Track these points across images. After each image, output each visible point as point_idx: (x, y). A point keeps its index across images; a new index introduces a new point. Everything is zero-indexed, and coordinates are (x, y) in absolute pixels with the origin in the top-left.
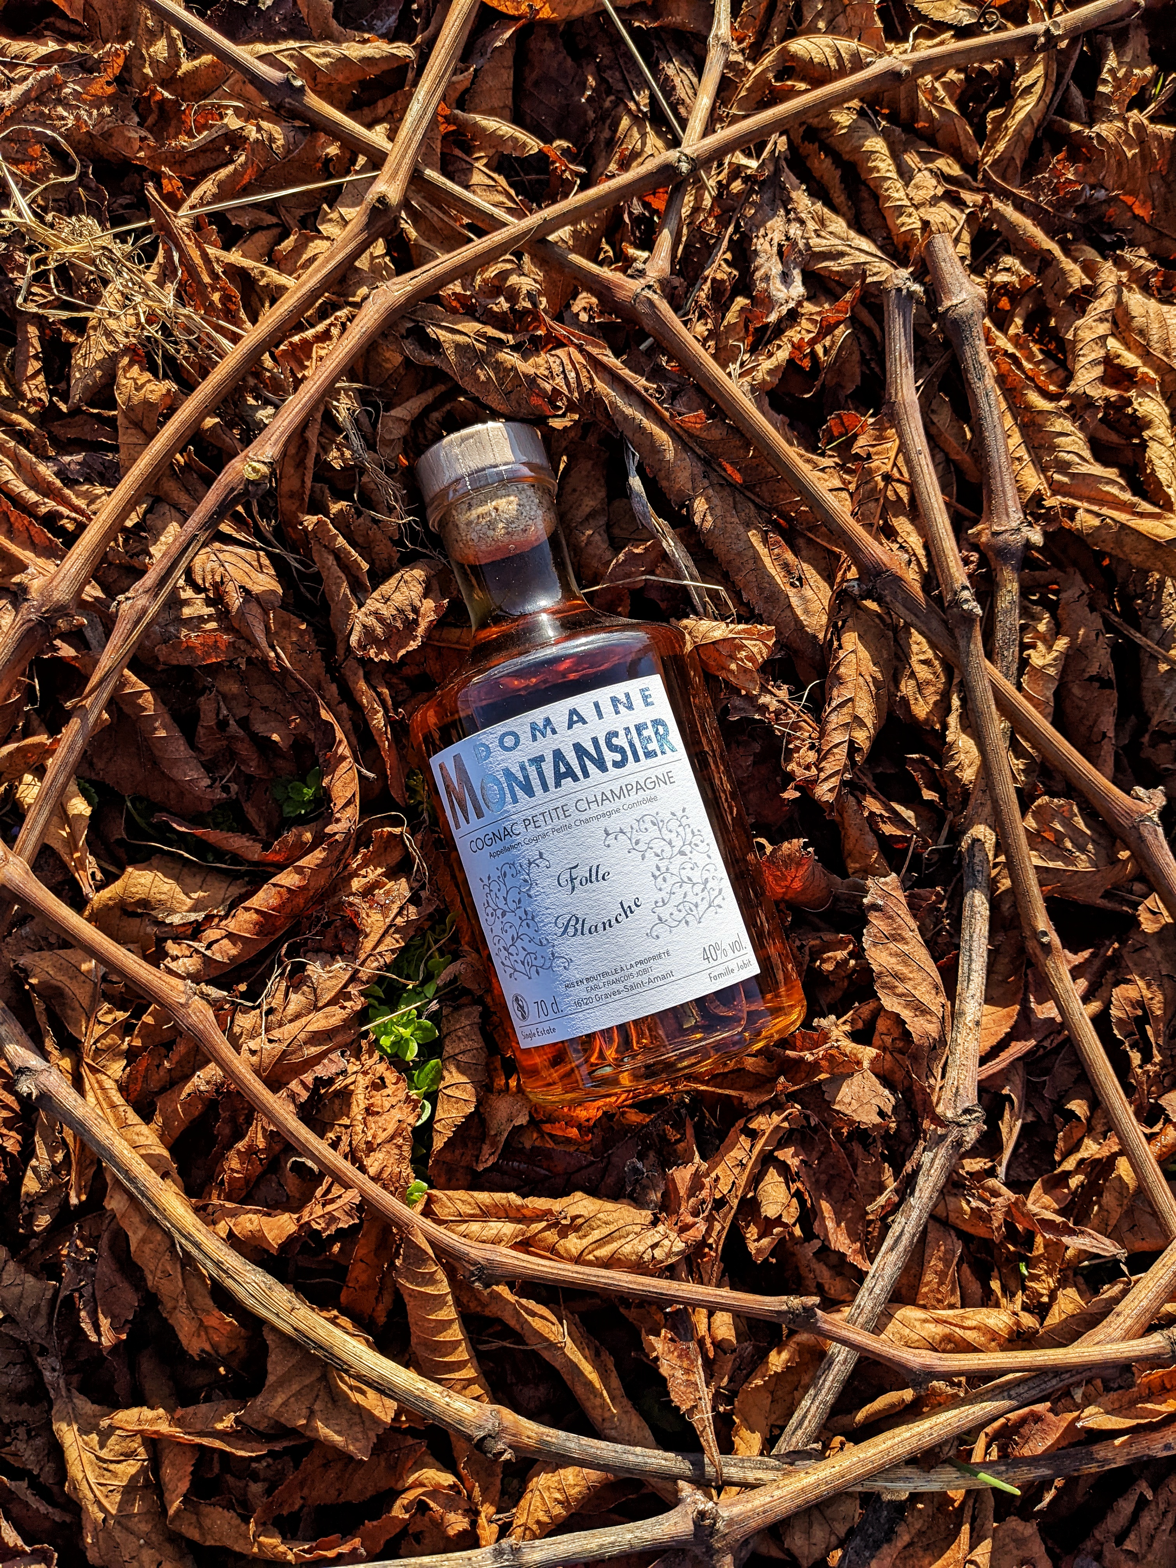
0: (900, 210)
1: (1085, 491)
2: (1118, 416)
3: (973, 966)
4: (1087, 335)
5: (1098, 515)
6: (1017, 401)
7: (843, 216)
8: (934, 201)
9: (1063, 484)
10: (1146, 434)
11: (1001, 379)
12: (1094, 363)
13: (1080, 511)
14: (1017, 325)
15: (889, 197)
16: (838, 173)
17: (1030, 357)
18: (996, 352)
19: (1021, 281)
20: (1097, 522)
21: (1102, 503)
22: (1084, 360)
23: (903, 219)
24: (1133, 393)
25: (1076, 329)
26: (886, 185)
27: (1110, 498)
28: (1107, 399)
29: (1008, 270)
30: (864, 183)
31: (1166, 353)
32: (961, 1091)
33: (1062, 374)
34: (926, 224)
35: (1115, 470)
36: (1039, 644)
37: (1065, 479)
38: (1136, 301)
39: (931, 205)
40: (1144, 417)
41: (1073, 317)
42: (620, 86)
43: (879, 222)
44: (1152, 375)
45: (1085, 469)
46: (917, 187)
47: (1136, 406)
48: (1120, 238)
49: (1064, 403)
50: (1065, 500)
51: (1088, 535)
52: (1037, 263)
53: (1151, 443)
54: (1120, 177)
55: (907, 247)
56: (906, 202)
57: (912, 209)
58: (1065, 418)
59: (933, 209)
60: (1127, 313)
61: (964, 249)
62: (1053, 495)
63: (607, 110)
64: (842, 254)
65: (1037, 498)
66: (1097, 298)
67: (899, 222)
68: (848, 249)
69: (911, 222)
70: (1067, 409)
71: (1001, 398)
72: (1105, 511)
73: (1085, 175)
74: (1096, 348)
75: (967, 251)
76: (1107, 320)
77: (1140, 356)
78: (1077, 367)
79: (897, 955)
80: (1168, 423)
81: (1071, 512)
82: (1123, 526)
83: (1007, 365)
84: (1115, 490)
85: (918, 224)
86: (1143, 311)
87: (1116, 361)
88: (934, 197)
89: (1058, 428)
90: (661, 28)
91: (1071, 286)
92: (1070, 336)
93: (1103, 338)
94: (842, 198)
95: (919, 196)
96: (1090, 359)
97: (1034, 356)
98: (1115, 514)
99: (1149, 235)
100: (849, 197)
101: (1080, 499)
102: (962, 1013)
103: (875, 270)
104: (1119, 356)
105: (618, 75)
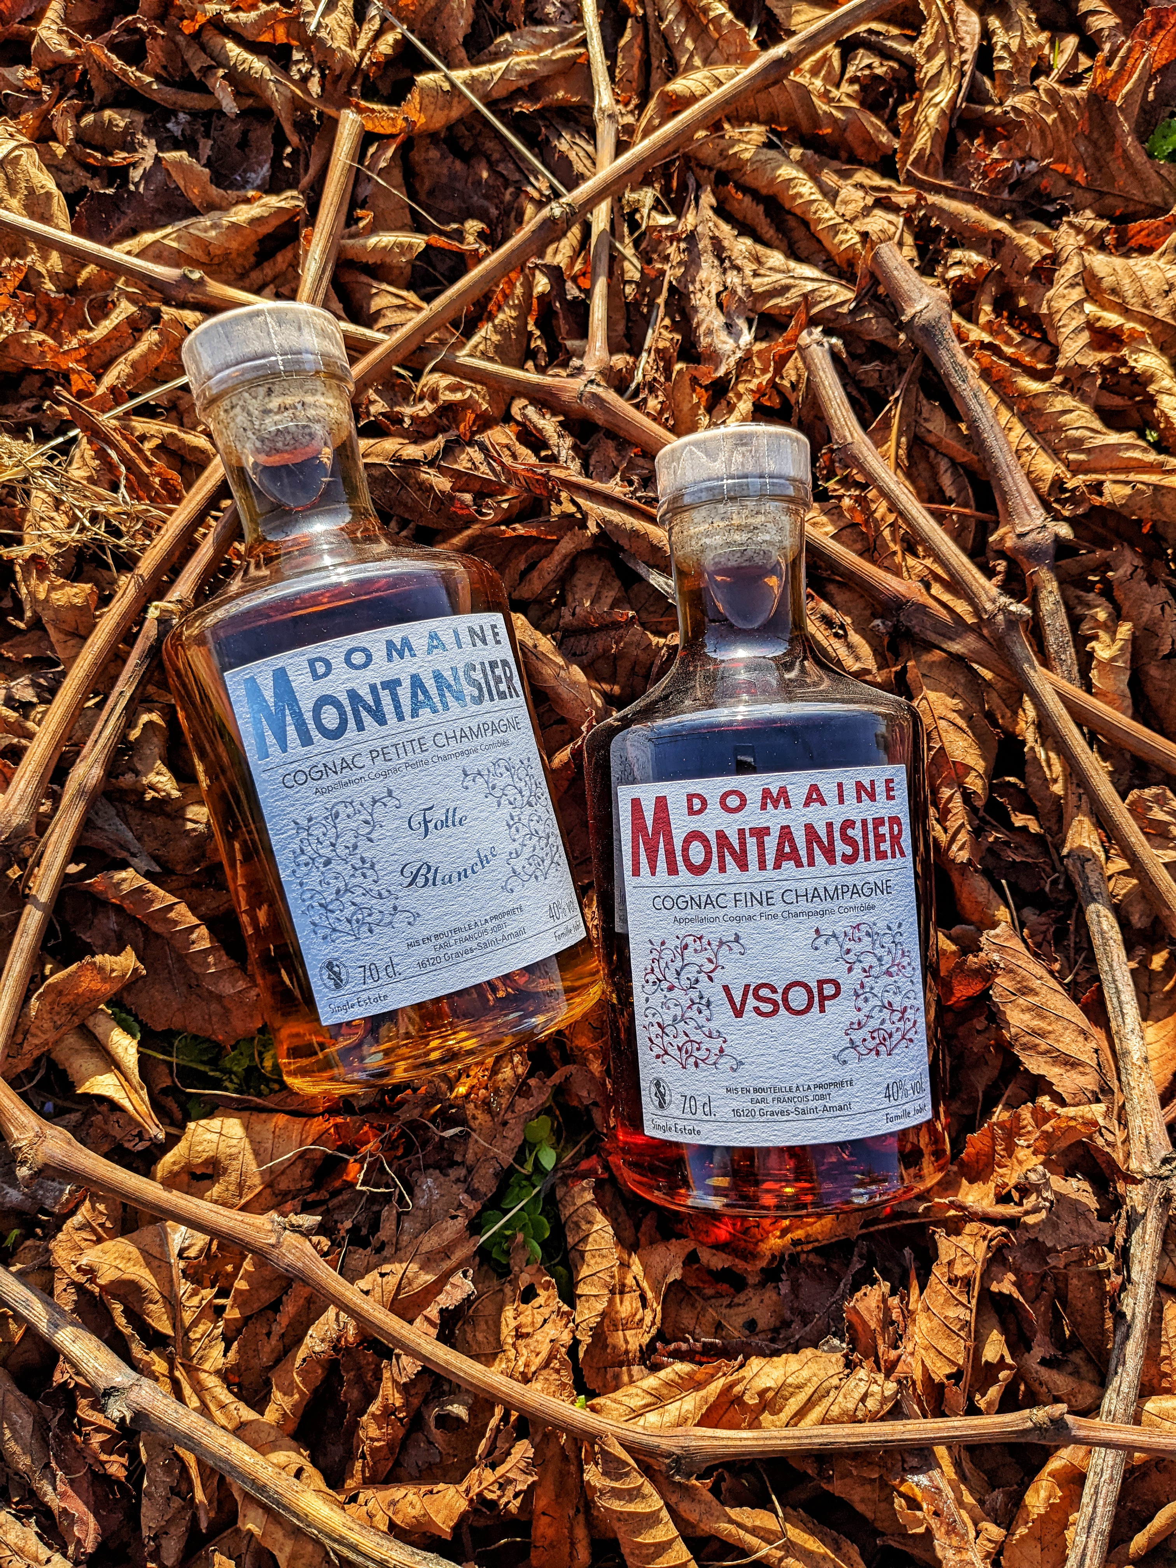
0: (834, 229)
1: (1105, 463)
2: (1115, 380)
3: (1123, 998)
4: (1062, 305)
5: (1127, 483)
6: (1008, 391)
7: (777, 248)
8: (866, 211)
9: (1081, 463)
10: (1151, 389)
11: (986, 374)
12: (1078, 331)
13: (1107, 484)
14: (986, 312)
15: (819, 220)
16: (761, 208)
17: (1009, 341)
18: (973, 345)
19: (975, 271)
20: (1128, 490)
21: (1127, 470)
22: (1066, 331)
23: (841, 237)
24: (1125, 351)
25: (1049, 301)
26: (813, 209)
27: (1133, 463)
28: (1100, 364)
29: (959, 263)
30: (789, 212)
31: (1146, 306)
32: (1151, 1139)
33: (1046, 350)
34: (865, 236)
35: (1131, 433)
36: (1101, 633)
37: (1082, 457)
38: (1100, 262)
39: (864, 216)
40: (1144, 372)
41: (1042, 290)
42: (517, 176)
43: (815, 246)
44: (1140, 328)
45: (1099, 441)
46: (845, 203)
47: (1133, 364)
48: (1062, 205)
49: (1058, 379)
50: (1088, 477)
51: (1122, 506)
52: (989, 246)
53: (1159, 397)
54: (1045, 145)
55: (851, 264)
56: (839, 220)
57: (846, 226)
58: (1063, 394)
59: (867, 220)
60: (1093, 276)
61: (909, 251)
62: (1074, 476)
63: (509, 203)
64: (787, 288)
65: (1058, 484)
66: (1061, 265)
67: (836, 241)
68: (791, 281)
69: (849, 238)
70: (1062, 385)
71: (991, 393)
72: (1132, 477)
73: (1010, 150)
74: (1075, 315)
75: (914, 253)
76: (1078, 284)
77: (1121, 314)
78: (1061, 339)
79: (1029, 1010)
80: (1170, 372)
81: (1097, 488)
82: (1157, 488)
83: (988, 357)
84: (1137, 454)
85: (857, 239)
86: (1110, 270)
87: (1098, 324)
88: (865, 207)
89: (1059, 407)
90: (543, 108)
91: (1031, 260)
92: (1044, 310)
93: (1079, 304)
94: (772, 232)
95: (850, 210)
96: (1071, 327)
97: (1012, 339)
98: (1145, 478)
99: (1089, 197)
100: (778, 230)
101: (1103, 471)
102: (1126, 1053)
103: (826, 295)
104: (1099, 319)
105: (511, 166)
